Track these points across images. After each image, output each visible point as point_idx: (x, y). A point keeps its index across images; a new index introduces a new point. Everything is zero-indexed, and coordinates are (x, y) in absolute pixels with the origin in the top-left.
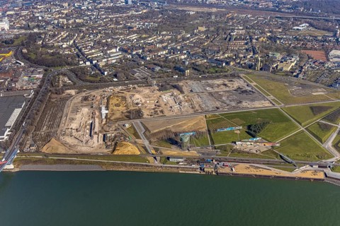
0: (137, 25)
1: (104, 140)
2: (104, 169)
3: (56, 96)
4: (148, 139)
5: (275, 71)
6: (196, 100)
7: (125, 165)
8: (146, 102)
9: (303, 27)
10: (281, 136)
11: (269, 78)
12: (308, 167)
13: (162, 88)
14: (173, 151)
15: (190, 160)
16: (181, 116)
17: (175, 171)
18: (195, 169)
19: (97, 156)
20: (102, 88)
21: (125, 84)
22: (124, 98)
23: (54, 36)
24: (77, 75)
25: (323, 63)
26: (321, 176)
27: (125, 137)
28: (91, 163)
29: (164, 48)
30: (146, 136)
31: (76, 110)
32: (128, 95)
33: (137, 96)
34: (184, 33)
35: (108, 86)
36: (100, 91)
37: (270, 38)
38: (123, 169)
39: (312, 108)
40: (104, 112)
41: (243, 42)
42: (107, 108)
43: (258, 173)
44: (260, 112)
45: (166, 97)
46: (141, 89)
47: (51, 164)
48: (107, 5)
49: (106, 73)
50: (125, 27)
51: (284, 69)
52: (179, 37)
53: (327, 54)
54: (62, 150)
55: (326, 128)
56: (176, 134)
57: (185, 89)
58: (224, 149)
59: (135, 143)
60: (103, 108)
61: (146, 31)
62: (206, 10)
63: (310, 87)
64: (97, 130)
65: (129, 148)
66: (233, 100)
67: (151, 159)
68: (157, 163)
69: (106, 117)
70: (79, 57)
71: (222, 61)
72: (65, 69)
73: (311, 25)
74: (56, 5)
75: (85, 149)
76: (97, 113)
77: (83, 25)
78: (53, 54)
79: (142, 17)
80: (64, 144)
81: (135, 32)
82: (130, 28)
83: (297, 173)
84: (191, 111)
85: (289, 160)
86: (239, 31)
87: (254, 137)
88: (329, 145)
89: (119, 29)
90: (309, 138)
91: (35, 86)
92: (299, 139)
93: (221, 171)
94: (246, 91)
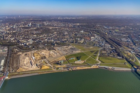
0: (35, 32)
1: (37, 66)
2: (39, 74)
3: (15, 55)
4: (50, 64)
5: (79, 43)
6: (60, 52)
7: (46, 72)
8: (46, 54)
9: (82, 31)
10: (86, 59)
11: (78, 45)
12: (94, 65)
13: (49, 50)
14: (59, 66)
15: (64, 68)
16: (57, 57)
17: (61, 71)
18: (66, 70)
19: (36, 70)
20: (30, 51)
21: (37, 50)
22: (39, 54)
23: (7, 37)
24: (20, 48)
25: (90, 40)
26: (98, 67)
27: (43, 64)
28: (35, 73)
29: (46, 39)
30: (49, 63)
31: (24, 58)
32: (39, 52)
33: (43, 52)
34: (50, 34)
35: (32, 50)
36: (30, 52)
37: (75, 35)
38: (45, 73)
39: (91, 51)
40: (34, 58)
41: (68, 36)
42: (34, 57)
43: (83, 69)
44: (78, 54)
45: (51, 52)
46: (43, 50)
47: (21, 75)
48: (22, 26)
49: (30, 47)
50: (31, 33)
51: (81, 42)
52: (49, 35)
53: (90, 38)
54: (24, 70)
55: (96, 56)
56: (58, 62)
57: (56, 49)
58: (72, 64)
59: (47, 65)
60: (33, 57)
61: (38, 34)
62: (54, 27)
63: (89, 46)
64: (33, 63)
65: (46, 67)
66: (70, 51)
67: (53, 69)
68: (55, 70)
69: (35, 59)
70: (19, 43)
71: (64, 41)
72: (15, 46)
73: (84, 31)
74: (3, 27)
75: (31, 69)
76: (32, 59)
77: (16, 33)
78: (8, 42)
79: (35, 30)
80: (24, 68)
81: (35, 34)
82: (33, 33)
83: (92, 67)
84: (60, 55)
85: (90, 64)
86: (66, 33)
87: (79, 60)
88: (97, 60)
89: (29, 33)
90: (92, 59)
91: (6, 52)
92: (90, 59)
93: (73, 69)
94: (73, 49)
